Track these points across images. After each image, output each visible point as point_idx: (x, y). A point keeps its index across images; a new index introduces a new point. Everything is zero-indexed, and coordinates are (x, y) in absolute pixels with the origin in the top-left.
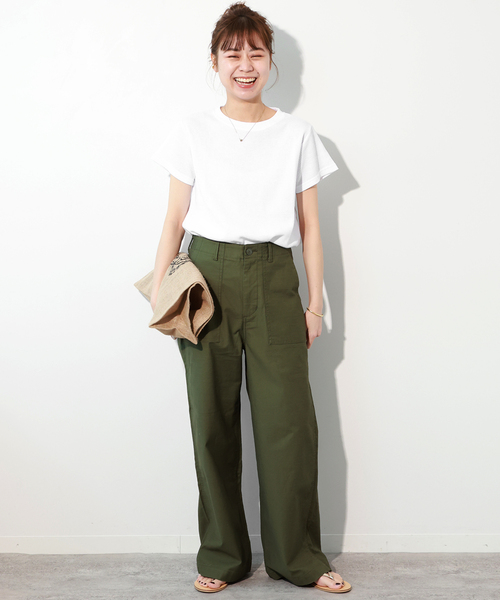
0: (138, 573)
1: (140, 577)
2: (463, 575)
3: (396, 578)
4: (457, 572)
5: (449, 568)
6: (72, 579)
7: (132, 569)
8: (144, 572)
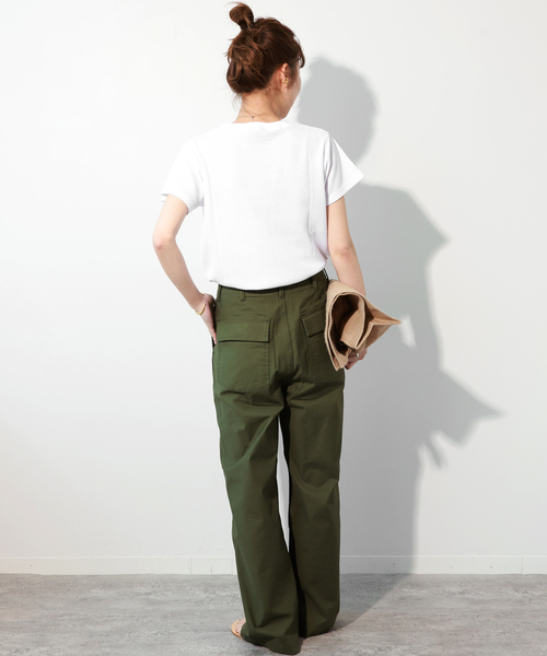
0: (150, 594)
1: (152, 597)
2: (467, 596)
3: (403, 599)
4: (462, 593)
5: (454, 589)
6: (85, 599)
7: (144, 590)
8: (155, 592)
